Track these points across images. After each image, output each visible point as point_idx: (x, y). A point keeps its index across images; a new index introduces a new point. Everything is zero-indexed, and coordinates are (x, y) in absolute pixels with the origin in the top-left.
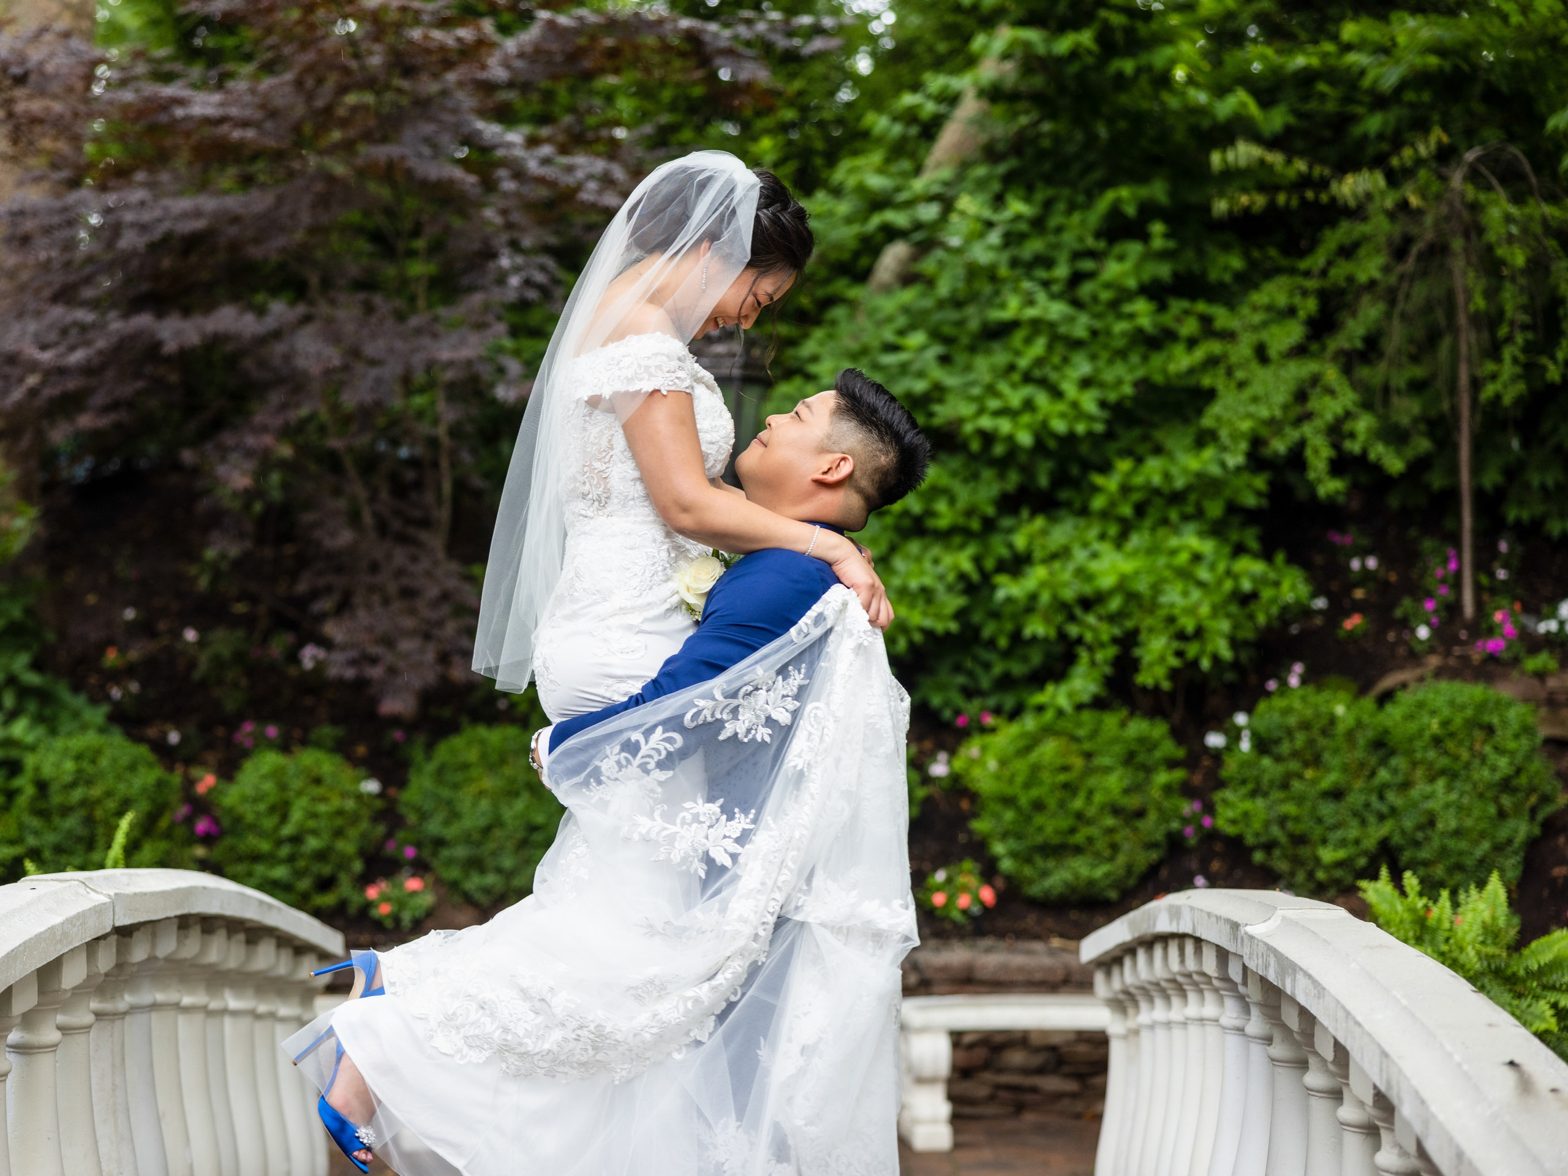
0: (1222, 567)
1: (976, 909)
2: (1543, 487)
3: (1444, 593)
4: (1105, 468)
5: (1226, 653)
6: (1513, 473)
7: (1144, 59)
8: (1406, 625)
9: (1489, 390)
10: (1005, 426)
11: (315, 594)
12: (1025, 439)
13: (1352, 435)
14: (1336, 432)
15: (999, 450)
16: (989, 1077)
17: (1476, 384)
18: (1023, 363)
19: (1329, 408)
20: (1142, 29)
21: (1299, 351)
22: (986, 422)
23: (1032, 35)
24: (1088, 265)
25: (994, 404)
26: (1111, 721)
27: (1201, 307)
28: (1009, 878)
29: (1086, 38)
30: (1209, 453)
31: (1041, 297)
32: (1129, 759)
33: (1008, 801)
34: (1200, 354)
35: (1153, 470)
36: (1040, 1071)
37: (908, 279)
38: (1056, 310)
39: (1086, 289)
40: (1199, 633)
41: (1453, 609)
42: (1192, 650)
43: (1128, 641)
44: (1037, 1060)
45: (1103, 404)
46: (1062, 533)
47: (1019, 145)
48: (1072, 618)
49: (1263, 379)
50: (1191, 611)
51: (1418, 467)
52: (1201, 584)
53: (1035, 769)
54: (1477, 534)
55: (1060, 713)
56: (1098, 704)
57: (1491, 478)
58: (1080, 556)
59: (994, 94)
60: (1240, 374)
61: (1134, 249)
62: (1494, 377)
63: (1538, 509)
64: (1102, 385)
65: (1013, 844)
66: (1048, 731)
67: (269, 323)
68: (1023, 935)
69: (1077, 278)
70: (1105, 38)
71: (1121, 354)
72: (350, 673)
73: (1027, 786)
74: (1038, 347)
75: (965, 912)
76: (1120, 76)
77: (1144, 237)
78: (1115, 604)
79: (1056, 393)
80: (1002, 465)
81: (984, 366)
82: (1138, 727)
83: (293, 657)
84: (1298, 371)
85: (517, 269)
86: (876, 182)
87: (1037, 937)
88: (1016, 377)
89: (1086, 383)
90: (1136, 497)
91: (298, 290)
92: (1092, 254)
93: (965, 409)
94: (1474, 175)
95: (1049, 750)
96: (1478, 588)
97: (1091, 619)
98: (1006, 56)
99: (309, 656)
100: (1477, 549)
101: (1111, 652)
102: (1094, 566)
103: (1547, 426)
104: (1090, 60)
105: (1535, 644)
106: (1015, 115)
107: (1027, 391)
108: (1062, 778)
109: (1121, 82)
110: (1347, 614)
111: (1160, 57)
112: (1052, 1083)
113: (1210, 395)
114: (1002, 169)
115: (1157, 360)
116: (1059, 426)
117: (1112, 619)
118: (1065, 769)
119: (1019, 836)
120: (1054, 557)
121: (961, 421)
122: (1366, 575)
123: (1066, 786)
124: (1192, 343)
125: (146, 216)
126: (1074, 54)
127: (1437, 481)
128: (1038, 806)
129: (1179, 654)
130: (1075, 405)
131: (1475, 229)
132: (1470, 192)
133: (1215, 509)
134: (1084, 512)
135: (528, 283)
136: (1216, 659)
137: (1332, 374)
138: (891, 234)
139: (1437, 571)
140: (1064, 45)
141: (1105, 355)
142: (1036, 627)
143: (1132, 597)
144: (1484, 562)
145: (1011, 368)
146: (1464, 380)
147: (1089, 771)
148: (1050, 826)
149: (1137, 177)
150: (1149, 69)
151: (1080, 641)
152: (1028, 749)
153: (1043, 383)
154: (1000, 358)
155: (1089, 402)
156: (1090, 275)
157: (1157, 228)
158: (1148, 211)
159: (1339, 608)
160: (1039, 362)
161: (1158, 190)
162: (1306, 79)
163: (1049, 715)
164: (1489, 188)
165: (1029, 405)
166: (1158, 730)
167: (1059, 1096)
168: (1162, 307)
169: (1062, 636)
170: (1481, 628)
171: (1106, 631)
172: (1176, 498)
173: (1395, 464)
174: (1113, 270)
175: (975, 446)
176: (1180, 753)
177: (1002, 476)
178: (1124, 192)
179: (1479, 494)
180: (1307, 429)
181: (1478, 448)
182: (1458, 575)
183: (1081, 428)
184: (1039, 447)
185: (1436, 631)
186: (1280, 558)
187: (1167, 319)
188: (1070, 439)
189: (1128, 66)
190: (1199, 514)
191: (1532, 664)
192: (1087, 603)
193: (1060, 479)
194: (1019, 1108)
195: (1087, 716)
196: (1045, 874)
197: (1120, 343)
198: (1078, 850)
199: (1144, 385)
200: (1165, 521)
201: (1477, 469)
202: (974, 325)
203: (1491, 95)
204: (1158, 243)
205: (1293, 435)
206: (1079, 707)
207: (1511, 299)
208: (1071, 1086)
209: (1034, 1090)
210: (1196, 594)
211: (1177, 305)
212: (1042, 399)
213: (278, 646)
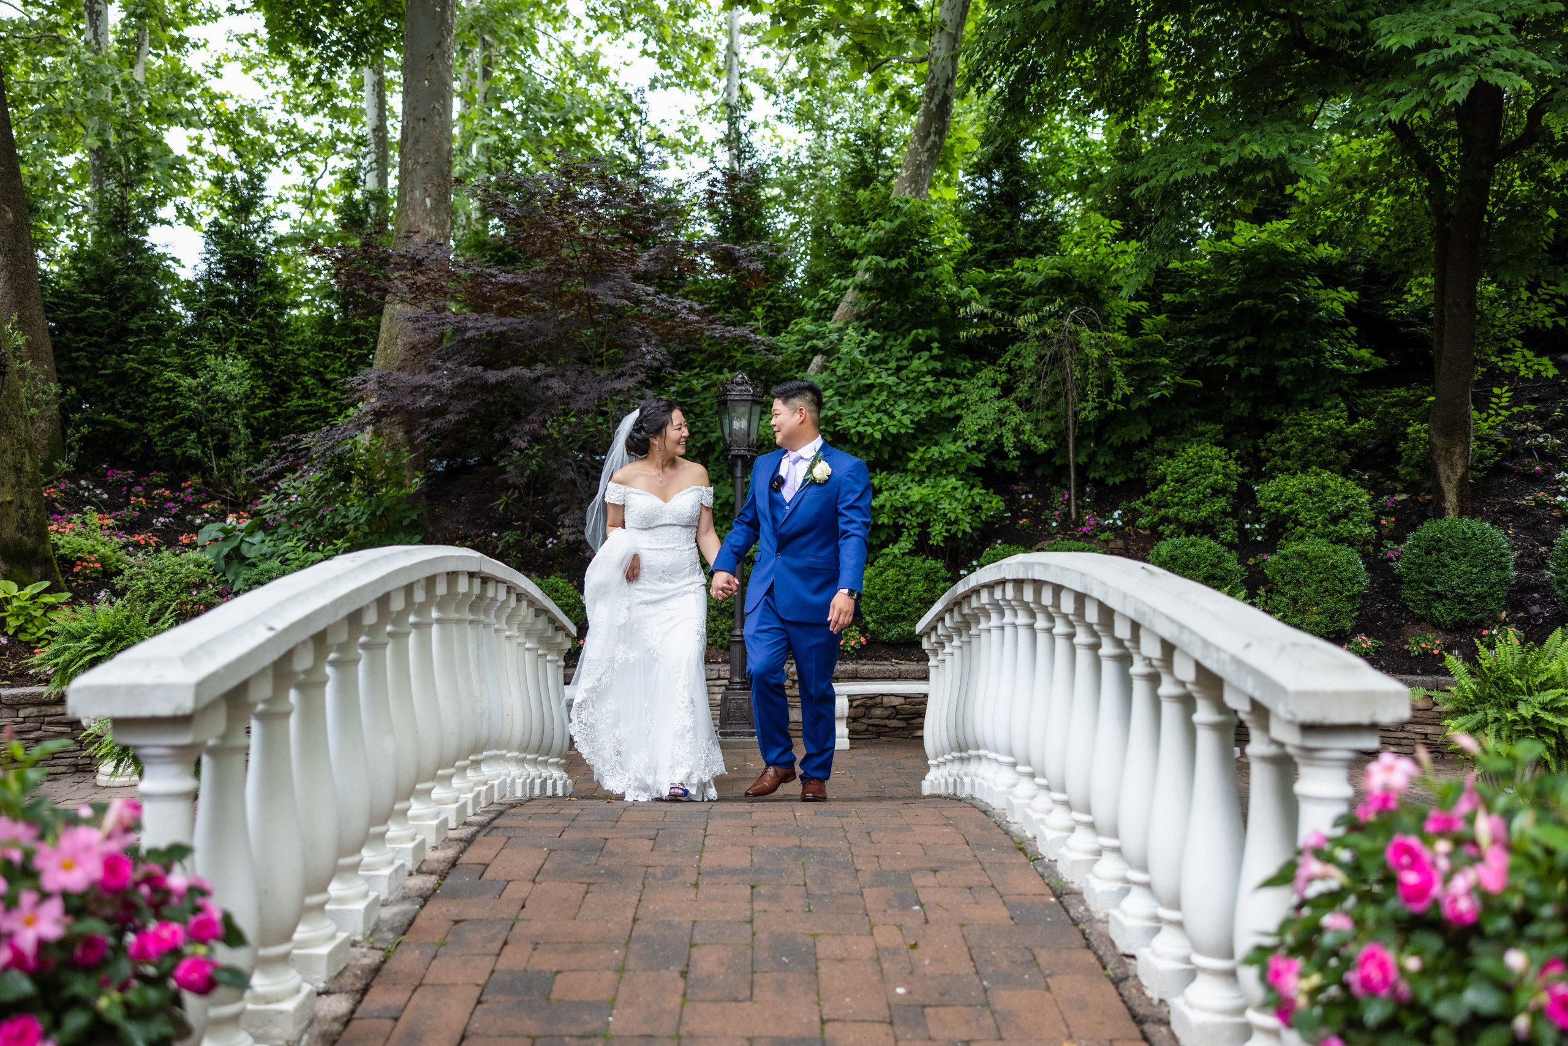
0: (966, 493)
1: (857, 646)
2: (1105, 464)
3: (1062, 509)
4: (915, 450)
5: (969, 530)
6: (1092, 457)
7: (928, 272)
8: (1046, 522)
9: (1083, 415)
10: (869, 430)
11: (555, 504)
12: (878, 436)
13: (1024, 432)
14: (1017, 431)
15: (866, 441)
16: (864, 720)
17: (1076, 414)
18: (877, 403)
19: (1014, 421)
20: (928, 261)
21: (999, 398)
22: (860, 429)
23: (879, 258)
24: (905, 363)
25: (863, 421)
26: (918, 561)
27: (954, 380)
28: (873, 633)
29: (903, 261)
30: (959, 442)
31: (884, 374)
32: (927, 577)
33: (872, 597)
34: (955, 399)
35: (934, 451)
36: (888, 718)
37: (823, 368)
38: (892, 380)
39: (904, 373)
40: (956, 522)
41: (1067, 515)
42: (954, 529)
43: (925, 525)
44: (886, 713)
45: (912, 422)
46: (894, 479)
47: (872, 312)
48: (900, 516)
49: (984, 408)
50: (954, 511)
51: (1050, 453)
52: (957, 500)
53: (884, 581)
54: (1076, 486)
55: (895, 557)
56: (912, 553)
57: (1082, 459)
58: (903, 489)
59: (861, 287)
60: (973, 408)
61: (925, 355)
62: (1084, 409)
63: (1103, 473)
64: (912, 414)
65: (875, 617)
66: (890, 565)
67: (537, 373)
68: (877, 658)
69: (899, 369)
70: (911, 259)
71: (920, 400)
72: (572, 538)
73: (880, 590)
74: (884, 396)
75: (853, 648)
76: (918, 278)
77: (930, 349)
78: (919, 508)
79: (893, 417)
80: (867, 448)
81: (858, 405)
82: (930, 563)
83: (543, 544)
84: (997, 405)
85: (649, 352)
86: (808, 327)
87: (886, 659)
88: (874, 409)
89: (904, 412)
90: (927, 463)
91: (550, 360)
92: (906, 358)
93: (851, 423)
94: (1075, 321)
95: (891, 573)
96: (1077, 505)
97: (908, 516)
98: (867, 270)
99: (550, 542)
100: (1077, 491)
101: (917, 530)
102: (909, 492)
103: (1106, 436)
104: (905, 272)
105: (1103, 530)
106: (870, 299)
107: (880, 415)
108: (897, 585)
109: (918, 282)
110: (1021, 518)
111: (936, 271)
112: (894, 723)
113: (959, 418)
114: (864, 323)
115: (936, 403)
116: (893, 430)
117: (918, 515)
118: (897, 581)
119: (878, 613)
120: (892, 488)
121: (849, 428)
122: (1028, 502)
123: (898, 589)
124: (951, 396)
125: (479, 325)
126: (897, 270)
127: (1058, 461)
128: (886, 598)
129: (947, 531)
130: (900, 421)
131: (1076, 346)
132: (1073, 327)
133: (962, 469)
134: (905, 471)
135: (654, 359)
136: (964, 532)
137: (1014, 407)
138: (815, 351)
139: (1059, 498)
140: (893, 264)
141: (912, 402)
142: (884, 519)
143: (927, 505)
144: (1080, 493)
145: (871, 405)
146: (1070, 412)
147: (908, 582)
148: (891, 607)
149: (926, 325)
150: (931, 276)
151: (903, 525)
152: (881, 573)
153: (885, 412)
154: (867, 401)
155: (906, 420)
156: (905, 367)
157: (935, 345)
158: (930, 340)
159: (1016, 517)
160: (884, 402)
161: (934, 332)
162: (1000, 283)
163: (890, 558)
164: (1081, 325)
165: (879, 421)
166: (939, 564)
167: (897, 729)
168: (937, 380)
169: (895, 524)
170: (1080, 522)
171: (915, 521)
172: (945, 463)
173: (1042, 446)
174: (916, 363)
175: (855, 440)
176: (949, 575)
177: (867, 454)
178: (920, 331)
179: (1077, 465)
180: (1004, 430)
181: (1076, 447)
182: (1069, 500)
183: (903, 431)
184: (884, 440)
185: (1060, 524)
186: (991, 491)
187: (940, 386)
188: (898, 435)
189: (922, 275)
190: (955, 471)
191: (1102, 537)
192: (906, 510)
193: (894, 456)
194: (879, 735)
195: (907, 558)
196: (889, 630)
197: (919, 395)
198: (904, 618)
199: (930, 413)
200: (940, 475)
201: (1076, 454)
202: (854, 387)
203: (1081, 288)
204: (935, 352)
205: (998, 431)
206: (904, 554)
207: (1092, 375)
208: (902, 724)
209: (886, 726)
210: (955, 504)
211: (944, 380)
212: (885, 419)
213: (535, 540)
